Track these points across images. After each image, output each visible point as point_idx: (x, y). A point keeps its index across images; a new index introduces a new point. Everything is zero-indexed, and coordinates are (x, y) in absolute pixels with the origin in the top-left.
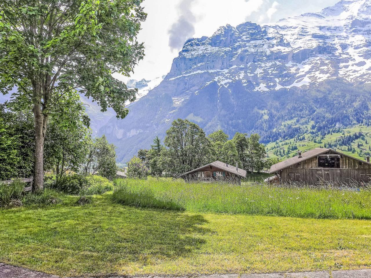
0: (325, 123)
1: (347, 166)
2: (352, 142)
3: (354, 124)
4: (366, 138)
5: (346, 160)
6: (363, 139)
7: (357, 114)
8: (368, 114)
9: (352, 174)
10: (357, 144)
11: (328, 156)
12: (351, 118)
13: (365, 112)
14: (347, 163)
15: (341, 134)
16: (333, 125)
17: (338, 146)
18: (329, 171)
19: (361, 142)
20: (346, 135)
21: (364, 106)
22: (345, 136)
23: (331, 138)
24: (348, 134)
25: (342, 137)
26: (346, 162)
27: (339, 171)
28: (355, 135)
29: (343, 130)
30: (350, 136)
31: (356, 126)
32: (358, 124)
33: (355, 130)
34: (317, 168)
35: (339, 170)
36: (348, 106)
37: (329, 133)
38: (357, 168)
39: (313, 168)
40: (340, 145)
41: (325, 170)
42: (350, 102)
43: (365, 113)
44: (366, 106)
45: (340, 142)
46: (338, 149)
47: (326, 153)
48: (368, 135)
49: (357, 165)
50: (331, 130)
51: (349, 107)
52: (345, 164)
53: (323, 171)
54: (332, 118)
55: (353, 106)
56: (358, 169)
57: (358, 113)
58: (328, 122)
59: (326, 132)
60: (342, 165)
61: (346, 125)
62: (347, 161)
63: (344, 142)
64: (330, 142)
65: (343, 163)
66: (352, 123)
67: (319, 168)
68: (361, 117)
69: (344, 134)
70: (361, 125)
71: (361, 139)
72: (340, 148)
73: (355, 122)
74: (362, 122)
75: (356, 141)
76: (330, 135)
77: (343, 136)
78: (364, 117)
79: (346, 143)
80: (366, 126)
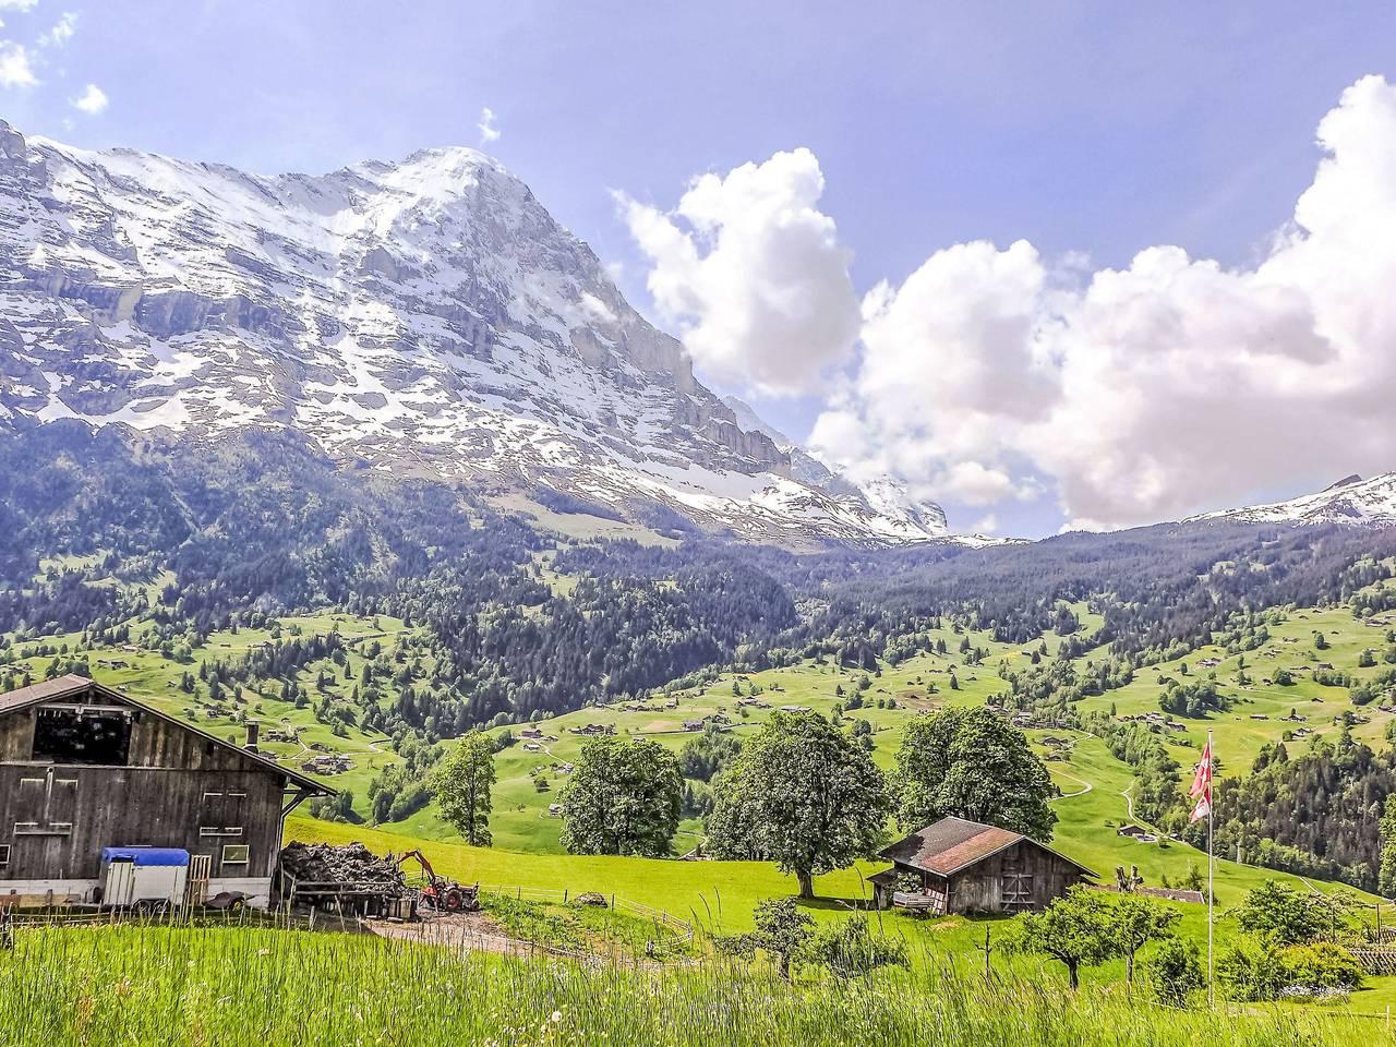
0: (218, 585)
1: (158, 757)
2: (301, 667)
3: (319, 603)
4: (350, 657)
5: (156, 733)
6: (339, 660)
7: (331, 571)
8: (366, 574)
9: (172, 790)
10: (315, 676)
11: (80, 709)
12: (311, 581)
13: (359, 566)
14: (160, 745)
15: (268, 633)
16: (246, 597)
17: (251, 678)
18: (75, 774)
19: (330, 670)
20: (287, 638)
21: (357, 545)
22: (280, 644)
23: (229, 646)
24: (294, 639)
25: (268, 645)
26: (154, 742)
27: (119, 780)
28: (315, 642)
29: (278, 620)
30: (297, 645)
31: (325, 610)
32: (329, 605)
33: (317, 625)
34: (24, 763)
35: (122, 774)
36: (306, 537)
37: (225, 624)
38: (195, 766)
39: (9, 763)
40: (261, 675)
41: (59, 774)
42: (316, 525)
43: (358, 571)
44: (364, 545)
45: (260, 663)
46: (250, 688)
47: (78, 697)
48: (357, 647)
49: (197, 753)
50: (234, 616)
51: (310, 539)
52: (149, 747)
53: (49, 776)
54: (246, 570)
55: (324, 539)
56: (202, 771)
57: (337, 565)
58: (228, 584)
59: (216, 623)
60: (138, 755)
61: (291, 606)
62: (161, 736)
63: (275, 664)
64: (223, 660)
65: (141, 745)
66: (313, 600)
67: (33, 763)
68: (343, 581)
69: (277, 636)
70: (340, 611)
71: (332, 660)
72: (256, 686)
73: (322, 597)
74: (345, 601)
75: (317, 665)
76: (227, 632)
77: (274, 642)
78: (352, 582)
79: (281, 668)
80: (355, 616)
